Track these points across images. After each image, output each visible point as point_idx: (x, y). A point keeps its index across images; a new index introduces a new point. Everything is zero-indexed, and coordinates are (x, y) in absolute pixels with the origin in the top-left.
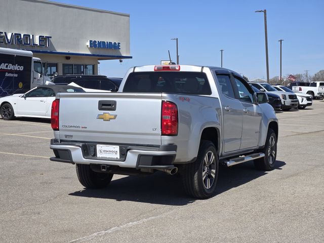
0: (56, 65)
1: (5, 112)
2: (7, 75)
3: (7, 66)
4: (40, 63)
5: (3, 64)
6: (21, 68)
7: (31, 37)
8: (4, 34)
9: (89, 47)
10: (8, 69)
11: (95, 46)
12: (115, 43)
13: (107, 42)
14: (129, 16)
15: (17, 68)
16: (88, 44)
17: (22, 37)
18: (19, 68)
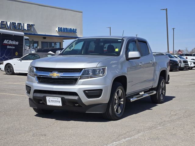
0: (37, 42)
1: (8, 70)
2: (8, 47)
3: (8, 42)
4: (29, 40)
5: (6, 40)
6: (17, 43)
7: (22, 25)
8: (5, 23)
9: (58, 31)
10: (9, 43)
11: (61, 30)
12: (73, 29)
13: (69, 28)
14: (82, 12)
15: (14, 43)
16: (57, 29)
17: (17, 24)
18: (15, 43)
